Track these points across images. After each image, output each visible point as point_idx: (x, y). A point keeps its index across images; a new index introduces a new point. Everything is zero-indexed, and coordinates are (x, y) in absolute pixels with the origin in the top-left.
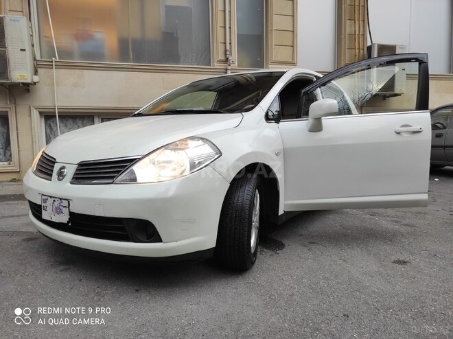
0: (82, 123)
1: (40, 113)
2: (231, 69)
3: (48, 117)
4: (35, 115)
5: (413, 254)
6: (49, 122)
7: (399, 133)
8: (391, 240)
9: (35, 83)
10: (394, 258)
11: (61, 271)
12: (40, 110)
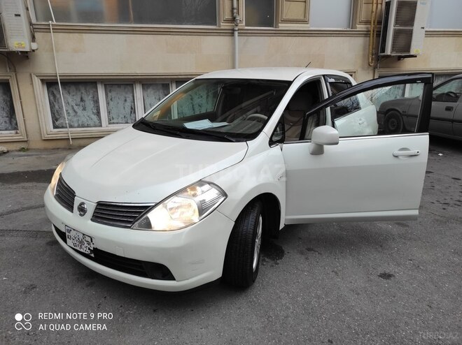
0: (86, 89)
1: (42, 80)
2: (239, 30)
3: (50, 84)
4: (38, 86)
5: (399, 265)
6: (51, 89)
7: (397, 157)
8: (381, 246)
9: (34, 51)
10: (381, 270)
11: (87, 286)
12: (42, 78)
